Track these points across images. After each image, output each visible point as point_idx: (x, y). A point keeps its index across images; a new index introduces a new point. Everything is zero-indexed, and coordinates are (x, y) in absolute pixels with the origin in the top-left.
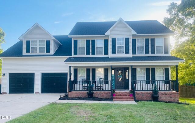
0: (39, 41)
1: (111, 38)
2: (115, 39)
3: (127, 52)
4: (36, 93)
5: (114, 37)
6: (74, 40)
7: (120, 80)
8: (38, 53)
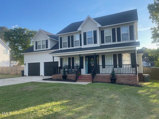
0: (42, 41)
1: (83, 33)
2: (86, 33)
3: (95, 42)
4: (41, 76)
5: (85, 32)
6: (60, 38)
7: (92, 65)
8: (42, 49)
